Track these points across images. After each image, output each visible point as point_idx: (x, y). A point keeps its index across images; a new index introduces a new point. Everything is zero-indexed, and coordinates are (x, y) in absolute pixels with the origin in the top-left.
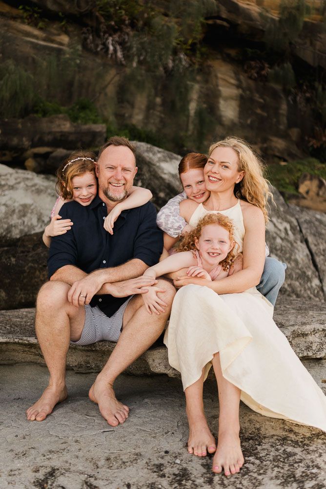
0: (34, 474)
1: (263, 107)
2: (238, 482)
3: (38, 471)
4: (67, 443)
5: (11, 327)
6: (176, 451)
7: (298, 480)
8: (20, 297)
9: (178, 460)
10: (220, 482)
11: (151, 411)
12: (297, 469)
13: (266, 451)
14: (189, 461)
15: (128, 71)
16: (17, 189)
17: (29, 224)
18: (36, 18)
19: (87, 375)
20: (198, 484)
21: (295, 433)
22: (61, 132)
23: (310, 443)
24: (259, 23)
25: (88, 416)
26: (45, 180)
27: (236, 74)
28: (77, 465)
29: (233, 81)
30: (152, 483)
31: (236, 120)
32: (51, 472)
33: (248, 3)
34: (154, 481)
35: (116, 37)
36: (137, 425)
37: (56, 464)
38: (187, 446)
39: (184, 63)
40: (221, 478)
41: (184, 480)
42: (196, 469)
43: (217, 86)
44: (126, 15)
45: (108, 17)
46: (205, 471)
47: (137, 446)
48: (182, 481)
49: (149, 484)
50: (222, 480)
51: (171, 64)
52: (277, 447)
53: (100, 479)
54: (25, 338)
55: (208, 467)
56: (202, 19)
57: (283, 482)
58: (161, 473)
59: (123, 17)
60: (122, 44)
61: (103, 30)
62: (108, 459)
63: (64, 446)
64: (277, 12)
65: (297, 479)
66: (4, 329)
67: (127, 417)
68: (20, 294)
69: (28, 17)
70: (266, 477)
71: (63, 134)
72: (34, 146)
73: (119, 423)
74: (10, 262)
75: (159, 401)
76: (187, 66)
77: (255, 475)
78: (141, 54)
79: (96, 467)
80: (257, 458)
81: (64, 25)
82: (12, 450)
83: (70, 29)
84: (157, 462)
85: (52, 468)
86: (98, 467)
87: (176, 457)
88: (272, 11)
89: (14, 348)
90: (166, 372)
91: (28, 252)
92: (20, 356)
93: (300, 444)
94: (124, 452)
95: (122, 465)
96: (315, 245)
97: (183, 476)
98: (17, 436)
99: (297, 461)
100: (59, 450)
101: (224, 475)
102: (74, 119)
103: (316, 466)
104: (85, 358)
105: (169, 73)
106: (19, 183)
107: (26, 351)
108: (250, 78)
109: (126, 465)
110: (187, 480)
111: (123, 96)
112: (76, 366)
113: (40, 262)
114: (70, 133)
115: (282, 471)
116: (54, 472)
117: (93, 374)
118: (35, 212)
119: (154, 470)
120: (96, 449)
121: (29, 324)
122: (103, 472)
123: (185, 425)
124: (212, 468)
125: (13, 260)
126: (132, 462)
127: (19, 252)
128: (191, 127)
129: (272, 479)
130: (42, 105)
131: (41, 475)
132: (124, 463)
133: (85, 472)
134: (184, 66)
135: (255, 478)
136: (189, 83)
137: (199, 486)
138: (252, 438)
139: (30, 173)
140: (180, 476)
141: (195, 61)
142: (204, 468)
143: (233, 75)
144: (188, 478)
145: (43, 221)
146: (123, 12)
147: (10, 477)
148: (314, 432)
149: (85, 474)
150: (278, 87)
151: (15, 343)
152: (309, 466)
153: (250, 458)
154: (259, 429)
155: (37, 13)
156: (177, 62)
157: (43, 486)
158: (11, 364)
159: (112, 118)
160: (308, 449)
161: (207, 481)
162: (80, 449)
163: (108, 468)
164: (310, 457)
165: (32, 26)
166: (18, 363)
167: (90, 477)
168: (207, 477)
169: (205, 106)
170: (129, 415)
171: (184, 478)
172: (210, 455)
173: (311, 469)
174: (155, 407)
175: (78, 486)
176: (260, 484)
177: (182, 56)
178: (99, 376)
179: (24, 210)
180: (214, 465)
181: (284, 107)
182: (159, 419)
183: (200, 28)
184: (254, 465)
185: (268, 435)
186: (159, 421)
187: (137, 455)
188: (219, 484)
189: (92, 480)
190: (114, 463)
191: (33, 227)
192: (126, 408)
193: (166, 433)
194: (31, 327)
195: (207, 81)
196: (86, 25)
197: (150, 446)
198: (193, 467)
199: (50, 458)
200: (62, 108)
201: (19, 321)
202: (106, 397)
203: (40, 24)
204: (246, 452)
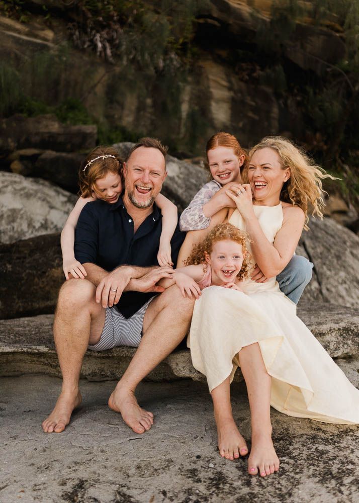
0: (61, 487)
1: (255, 110)
2: (277, 482)
3: (66, 483)
4: (92, 453)
5: (15, 336)
6: (207, 455)
7: (336, 476)
8: (18, 306)
9: (211, 464)
10: (258, 483)
11: (176, 416)
12: (332, 466)
13: (298, 451)
14: (223, 465)
15: (118, 70)
16: (4, 193)
17: (19, 230)
18: (17, 11)
19: (102, 383)
20: (236, 487)
21: (323, 431)
22: (49, 133)
23: (340, 440)
24: (250, 24)
25: (111, 424)
26: (33, 184)
27: (228, 75)
28: (106, 475)
29: (225, 83)
30: (189, 489)
31: (228, 123)
32: (79, 483)
33: (239, 2)
34: (190, 487)
35: (104, 33)
36: (164, 431)
37: (83, 476)
38: (218, 450)
39: (175, 63)
40: (258, 479)
41: (222, 484)
42: (231, 472)
43: (209, 87)
44: (115, 11)
45: (96, 12)
46: (241, 473)
47: (167, 453)
48: (219, 484)
49: (186, 490)
50: (260, 482)
51: (161, 64)
52: (308, 445)
53: (133, 488)
54: (34, 347)
55: (244, 469)
56: (193, 18)
57: (321, 480)
58: (196, 478)
59: (112, 13)
60: (111, 41)
61: (90, 26)
62: (138, 468)
63: (89, 457)
64: (268, 13)
65: (334, 475)
66: (8, 339)
67: (152, 423)
68: (17, 303)
69: (9, 10)
70: (303, 476)
71: (52, 136)
72: (20, 147)
73: (145, 430)
74: (6, 268)
75: (182, 406)
76: (178, 66)
77: (292, 474)
78: (131, 53)
79: (126, 476)
80: (291, 458)
81: (48, 19)
82: (32, 464)
83: (55, 23)
84: (190, 468)
85: (80, 480)
86: (129, 477)
87: (209, 461)
88: (263, 12)
89: (21, 358)
90: (191, 375)
91: (25, 258)
92: (27, 367)
93: (330, 441)
94: (155, 459)
95: (154, 473)
96: (313, 248)
97: (220, 479)
98: (36, 449)
99: (331, 458)
100: (84, 461)
101: (260, 476)
102: (63, 119)
103: (350, 463)
104: (99, 366)
105: (160, 74)
106: (6, 186)
107: (34, 361)
108: (241, 80)
109: (158, 472)
110: (224, 483)
111: (112, 96)
112: (89, 375)
113: (39, 268)
114: (59, 134)
115: (318, 469)
116: (83, 484)
117: (108, 382)
118: (25, 217)
119: (189, 475)
120: (124, 457)
121: (33, 333)
122: (135, 481)
123: (213, 429)
124: (247, 470)
125: (9, 266)
126: (164, 469)
127: (15, 258)
128: (183, 130)
129: (309, 477)
130: (27, 104)
131: (69, 488)
132: (156, 470)
133: (116, 482)
134: (175, 66)
135: (293, 477)
136: (181, 84)
137: (238, 489)
138: (282, 439)
139: (18, 176)
140: (216, 480)
141: (185, 61)
142: (240, 471)
143: (224, 77)
144: (225, 482)
145: (34, 227)
146: (112, 8)
147: (35, 492)
148: (341, 430)
149: (116, 484)
150: (269, 90)
151: (23, 353)
152: (344, 462)
153: (284, 458)
154: (287, 430)
155: (19, 5)
156: (168, 62)
157: (74, 499)
158: (17, 376)
159: (102, 119)
160: (339, 446)
161: (244, 483)
162: (107, 459)
163: (140, 476)
164: (343, 454)
165: (13, 19)
166: (24, 374)
167: (122, 487)
168: (244, 480)
169: (196, 108)
170: (154, 422)
171: (221, 482)
172: (244, 458)
173: (346, 465)
174: (180, 412)
175: (111, 497)
176: (298, 483)
177: (173, 56)
178: (120, 384)
179: (13, 215)
180: (250, 467)
181: (275, 111)
182: (186, 425)
183: (191, 27)
184: (289, 465)
185: (298, 434)
186: (186, 426)
187: (168, 461)
188: (257, 485)
189: (125, 489)
190: (146, 471)
191: (24, 233)
192: (150, 414)
193: (195, 438)
194: (37, 336)
195: (198, 83)
196: (72, 21)
197: (181, 452)
198: (227, 470)
199: (77, 470)
200: (48, 108)
201: (22, 331)
202: (129, 404)
203: (23, 18)
204: (280, 452)
